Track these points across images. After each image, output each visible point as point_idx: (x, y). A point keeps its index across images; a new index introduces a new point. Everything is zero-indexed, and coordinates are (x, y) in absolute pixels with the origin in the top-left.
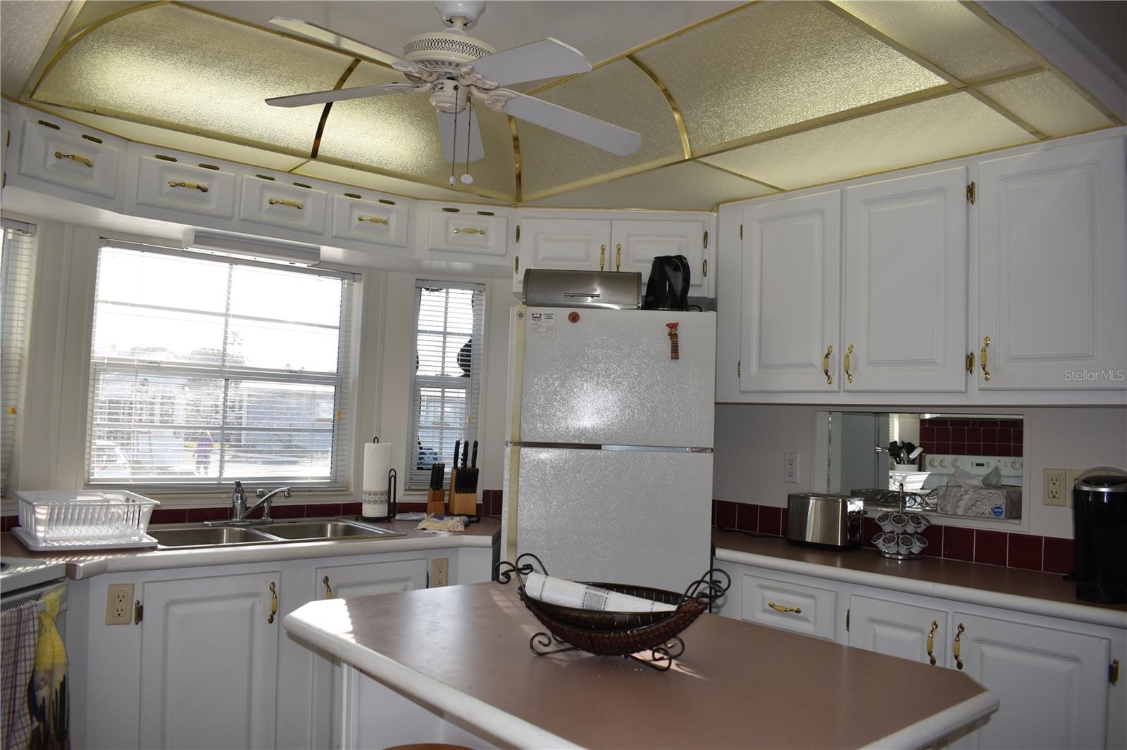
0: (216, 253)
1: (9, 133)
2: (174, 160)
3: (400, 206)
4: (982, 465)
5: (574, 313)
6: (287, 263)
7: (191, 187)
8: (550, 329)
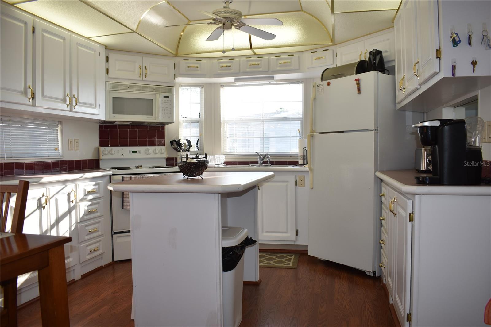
0: (246, 84)
1: (175, 64)
2: (222, 60)
3: (296, 56)
4: (136, 152)
5: (328, 82)
6: (268, 83)
7: (225, 66)
8: (322, 89)
